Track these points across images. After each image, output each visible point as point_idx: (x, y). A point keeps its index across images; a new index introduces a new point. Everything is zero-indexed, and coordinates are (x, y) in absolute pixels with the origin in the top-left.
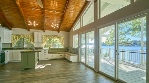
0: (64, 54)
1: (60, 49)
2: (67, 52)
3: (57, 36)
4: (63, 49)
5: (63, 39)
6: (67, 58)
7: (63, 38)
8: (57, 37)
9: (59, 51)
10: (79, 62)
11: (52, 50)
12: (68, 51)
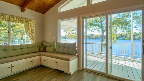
0: (38, 57)
1: (28, 47)
2: (42, 51)
3: (18, 18)
4: (33, 46)
5: (32, 25)
6: (44, 64)
7: (32, 23)
8: (20, 19)
9: (26, 51)
10: (81, 71)
11: (5, 50)
12: (45, 51)
